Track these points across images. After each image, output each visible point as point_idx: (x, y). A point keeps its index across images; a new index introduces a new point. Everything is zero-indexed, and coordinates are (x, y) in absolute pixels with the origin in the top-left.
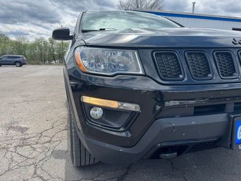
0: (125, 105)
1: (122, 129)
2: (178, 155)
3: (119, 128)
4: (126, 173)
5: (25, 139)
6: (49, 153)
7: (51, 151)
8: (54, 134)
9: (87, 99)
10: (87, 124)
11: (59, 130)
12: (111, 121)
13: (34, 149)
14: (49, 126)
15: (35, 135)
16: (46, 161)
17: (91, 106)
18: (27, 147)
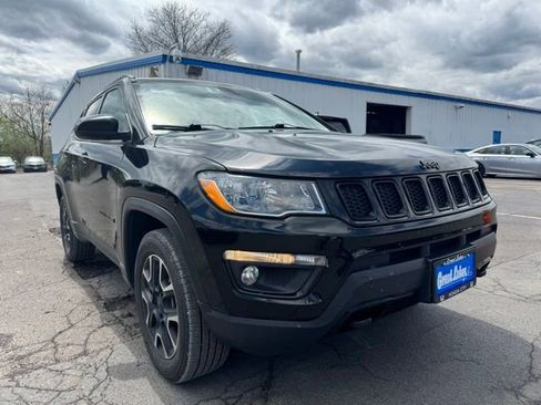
0: (302, 258)
1: (298, 295)
2: (373, 321)
3: (295, 294)
4: (271, 378)
5: (21, 358)
6: (102, 374)
7: (104, 369)
8: (84, 338)
9: (231, 255)
10: (236, 293)
11: (91, 330)
12: (278, 284)
13: (61, 372)
14: (60, 325)
15: (40, 346)
16: (106, 388)
17: (244, 265)
18: (38, 372)
